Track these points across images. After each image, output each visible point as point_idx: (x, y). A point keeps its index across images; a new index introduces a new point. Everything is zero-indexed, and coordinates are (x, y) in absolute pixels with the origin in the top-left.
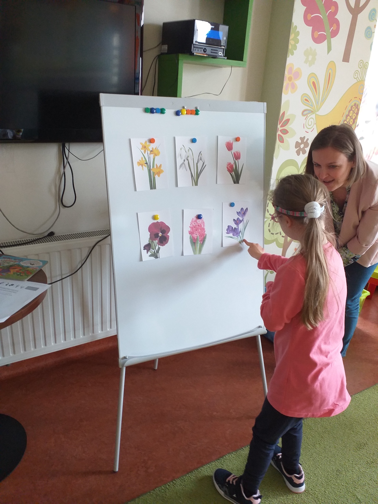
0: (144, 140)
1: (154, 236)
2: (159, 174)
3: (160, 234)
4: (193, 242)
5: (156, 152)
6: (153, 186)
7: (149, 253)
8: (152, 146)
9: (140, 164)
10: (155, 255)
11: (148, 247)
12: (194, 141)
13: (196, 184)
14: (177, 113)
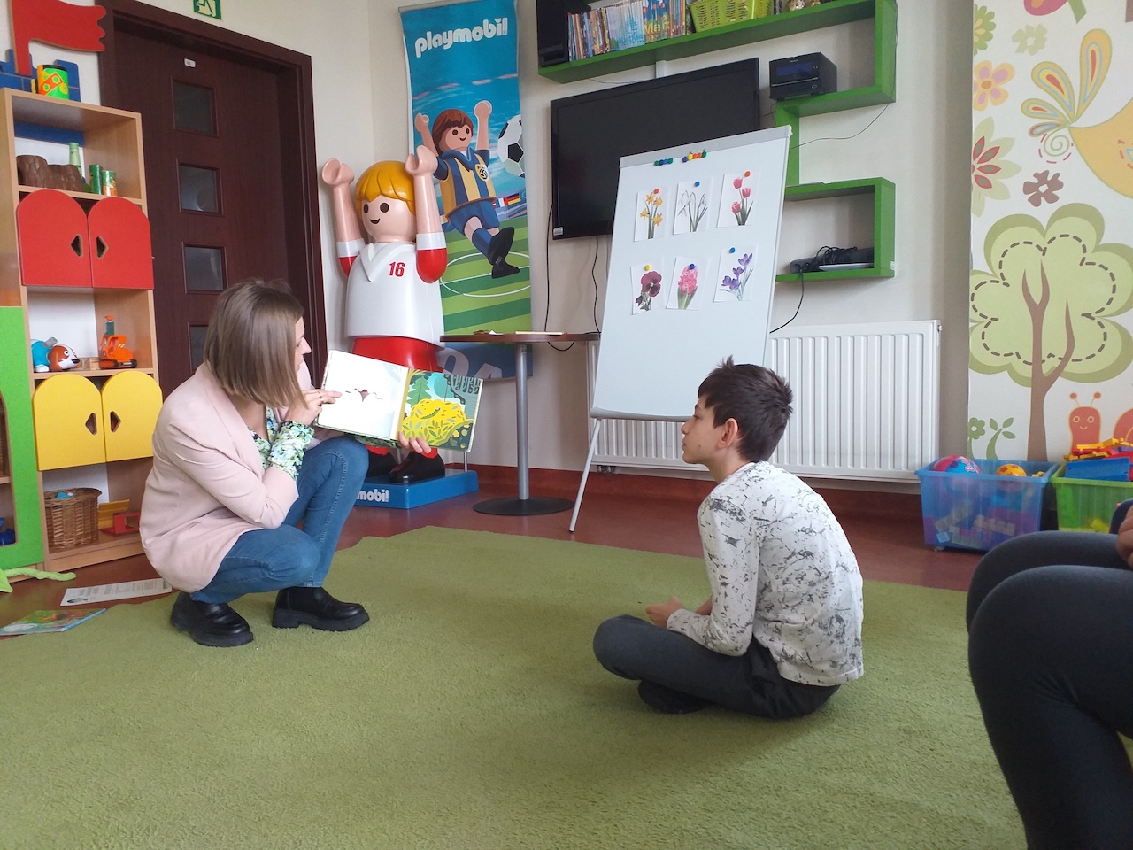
0: (650, 192)
1: (646, 287)
2: (658, 223)
3: (652, 285)
4: (681, 294)
5: (659, 201)
6: (651, 236)
7: (641, 306)
8: (657, 196)
9: (642, 215)
10: (646, 308)
11: (639, 300)
12: (697, 184)
13: (695, 230)
14: (685, 160)
